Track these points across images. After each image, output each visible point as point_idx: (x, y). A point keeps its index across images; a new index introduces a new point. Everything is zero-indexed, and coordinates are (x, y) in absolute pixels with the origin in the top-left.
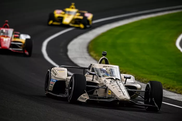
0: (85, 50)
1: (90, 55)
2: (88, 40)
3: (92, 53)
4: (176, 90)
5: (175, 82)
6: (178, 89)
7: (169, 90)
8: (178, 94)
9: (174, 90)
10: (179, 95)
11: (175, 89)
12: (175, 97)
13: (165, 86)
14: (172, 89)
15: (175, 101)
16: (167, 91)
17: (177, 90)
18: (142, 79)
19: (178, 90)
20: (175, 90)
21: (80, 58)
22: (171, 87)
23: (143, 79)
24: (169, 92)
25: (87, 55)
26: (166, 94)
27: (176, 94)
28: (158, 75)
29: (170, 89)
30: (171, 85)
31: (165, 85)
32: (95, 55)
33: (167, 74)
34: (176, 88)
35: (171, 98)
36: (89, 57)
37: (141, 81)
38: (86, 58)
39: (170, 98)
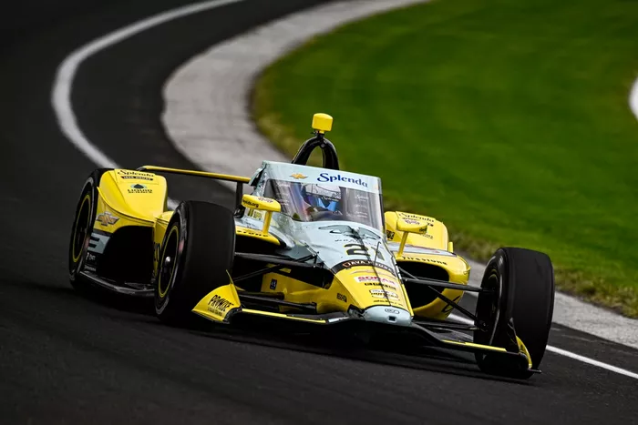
0: (238, 108)
1: (261, 131)
2: (254, 66)
3: (267, 122)
4: (623, 299)
5: (618, 264)
6: (631, 298)
7: (593, 298)
8: (631, 317)
9: (611, 301)
10: (632, 321)
11: (618, 295)
12: (616, 331)
13: (573, 281)
14: (605, 293)
15: (612, 346)
16: (584, 301)
17: (624, 302)
18: (477, 247)
19: (628, 301)
20: (616, 299)
21: (213, 139)
22: (598, 289)
23: (481, 245)
24: (591, 306)
25: (243, 128)
26: (575, 318)
27: (621, 319)
28: (548, 230)
29: (598, 295)
30: (600, 278)
31: (575, 276)
32: (277, 130)
33: (587, 231)
34: (620, 291)
35: (599, 335)
36: (254, 140)
37: (474, 255)
38: (240, 142)
39: (593, 333)
